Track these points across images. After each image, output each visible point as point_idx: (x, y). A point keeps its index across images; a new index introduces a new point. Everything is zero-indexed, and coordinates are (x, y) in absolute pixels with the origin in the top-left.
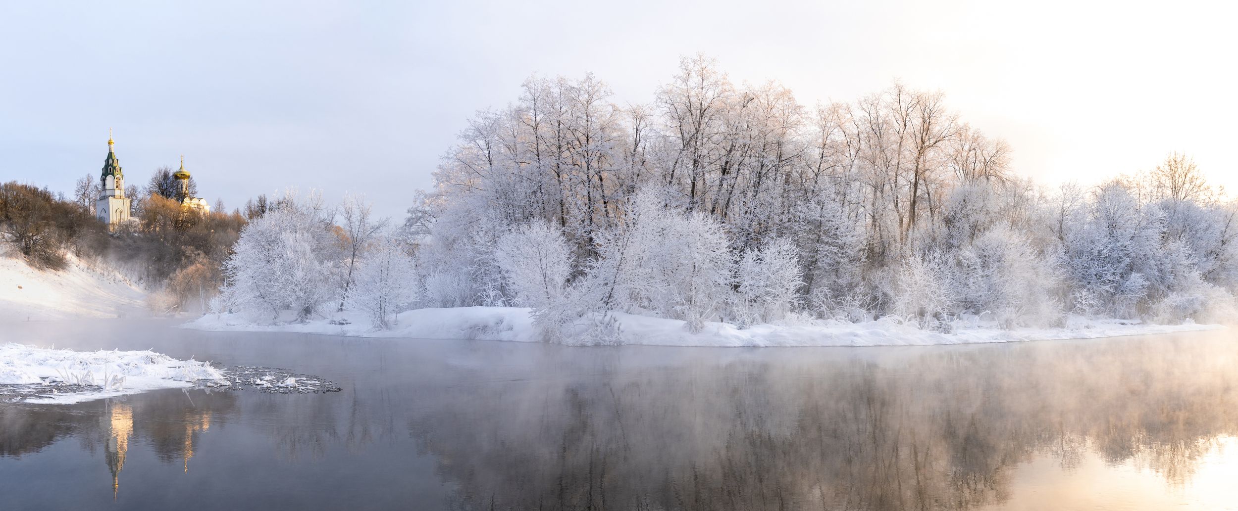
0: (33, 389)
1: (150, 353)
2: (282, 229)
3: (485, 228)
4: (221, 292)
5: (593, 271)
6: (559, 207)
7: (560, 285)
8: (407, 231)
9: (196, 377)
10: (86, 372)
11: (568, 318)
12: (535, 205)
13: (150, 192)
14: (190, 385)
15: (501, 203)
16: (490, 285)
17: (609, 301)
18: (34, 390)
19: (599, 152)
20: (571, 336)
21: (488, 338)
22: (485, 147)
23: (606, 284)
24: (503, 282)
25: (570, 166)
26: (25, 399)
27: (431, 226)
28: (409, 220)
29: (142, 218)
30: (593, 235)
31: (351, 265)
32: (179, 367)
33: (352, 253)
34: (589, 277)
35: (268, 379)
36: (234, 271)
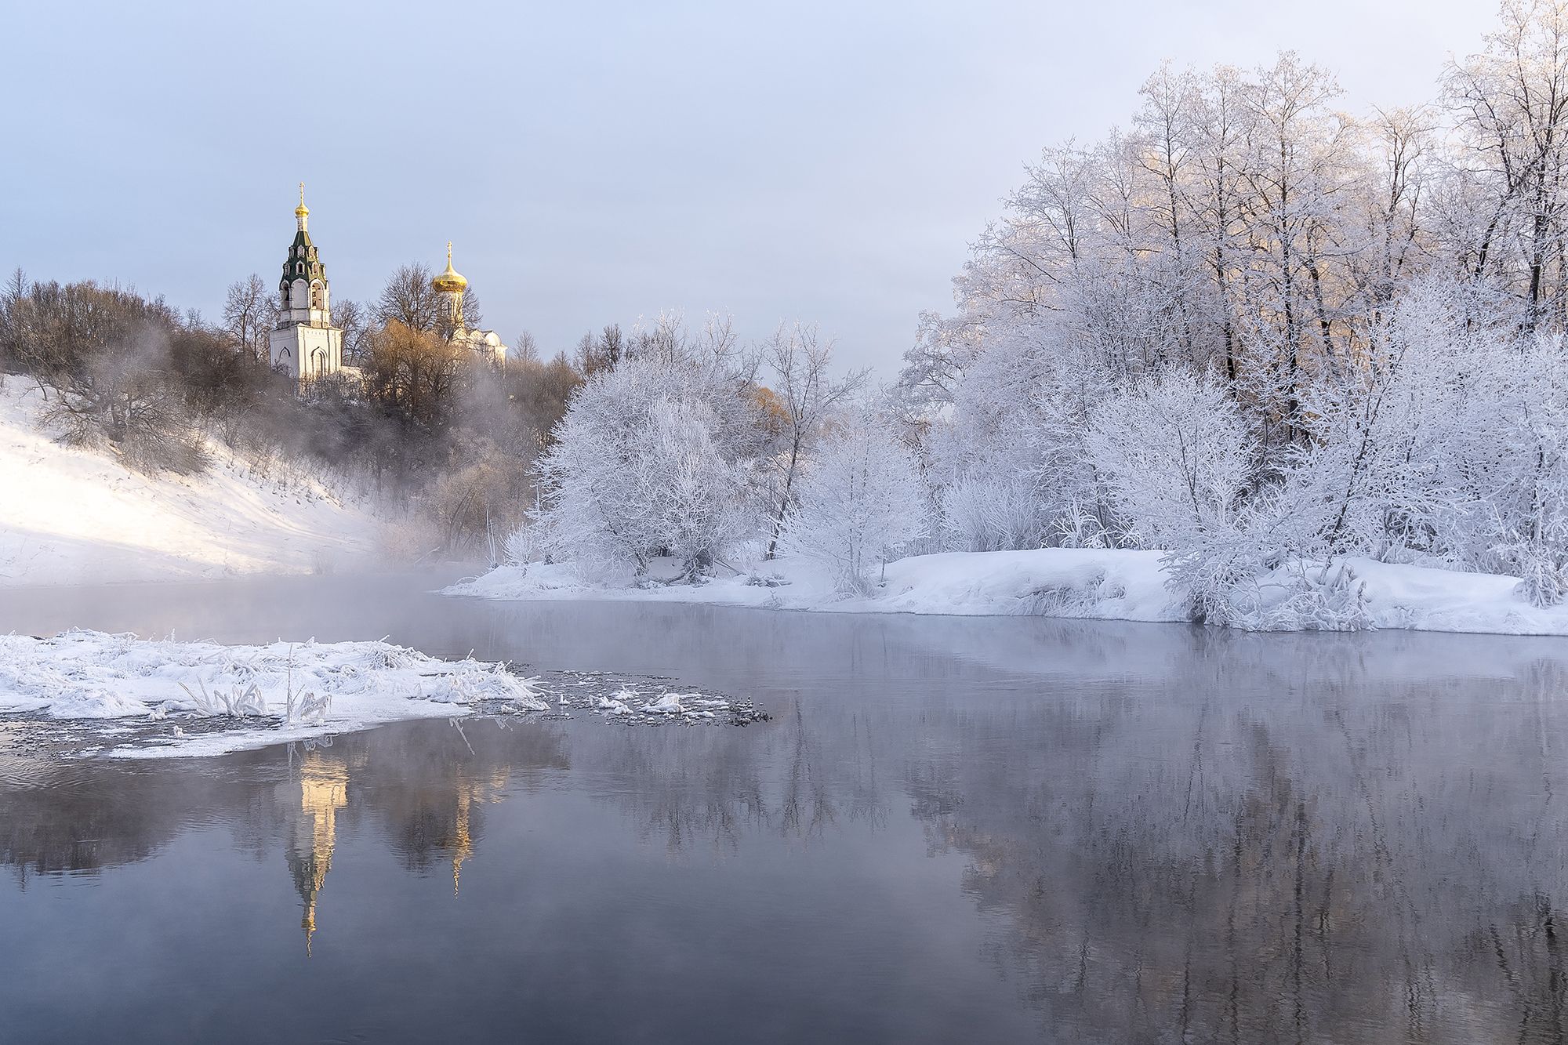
0: (128, 727)
1: (383, 647)
2: (652, 395)
3: (1065, 387)
4: (529, 521)
5: (1298, 471)
6: (1222, 339)
7: (1225, 502)
8: (903, 397)
9: (476, 693)
10: (245, 688)
11: (1244, 573)
12: (1170, 337)
13: (385, 317)
14: (466, 710)
15: (1097, 335)
16: (1075, 503)
17: (1336, 535)
18: (132, 731)
19: (1310, 219)
20: (1251, 609)
21: (1071, 614)
22: (1063, 222)
23: (1329, 499)
24: (1102, 497)
25: (1246, 253)
26: (111, 749)
27: (952, 386)
28: (907, 374)
29: (368, 368)
30: (1297, 395)
31: (791, 465)
32: (443, 675)
33: (793, 442)
34: (1291, 483)
35: (625, 697)
36: (556, 479)
